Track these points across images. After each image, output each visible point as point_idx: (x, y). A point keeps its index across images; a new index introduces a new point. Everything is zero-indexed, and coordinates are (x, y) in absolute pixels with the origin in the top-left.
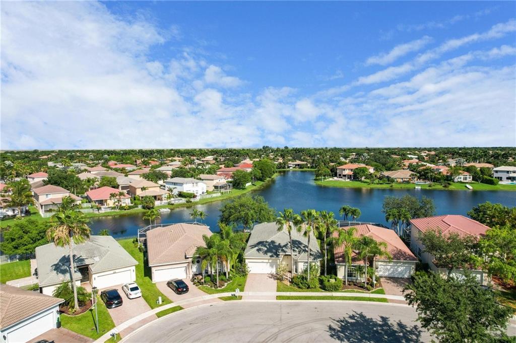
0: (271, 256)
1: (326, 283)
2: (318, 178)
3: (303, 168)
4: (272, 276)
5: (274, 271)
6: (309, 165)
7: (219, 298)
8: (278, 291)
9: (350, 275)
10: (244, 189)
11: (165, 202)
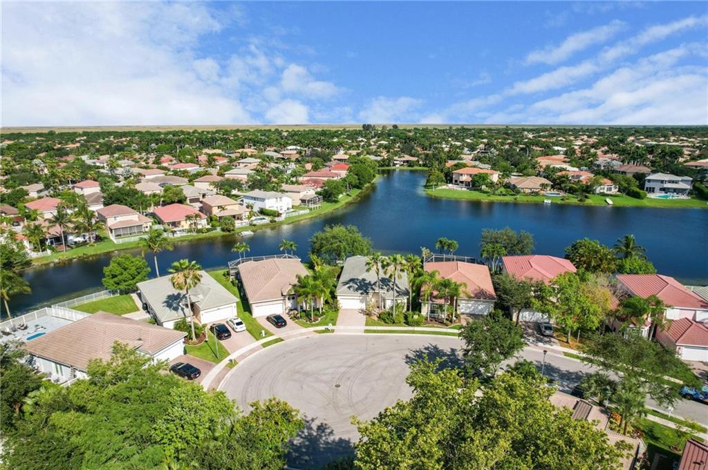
0: (362, 294)
1: (410, 319)
2: (428, 184)
3: (412, 166)
4: (362, 311)
5: (363, 306)
6: (421, 162)
7: (315, 331)
8: (367, 325)
9: (432, 312)
10: (336, 202)
11: (246, 222)
